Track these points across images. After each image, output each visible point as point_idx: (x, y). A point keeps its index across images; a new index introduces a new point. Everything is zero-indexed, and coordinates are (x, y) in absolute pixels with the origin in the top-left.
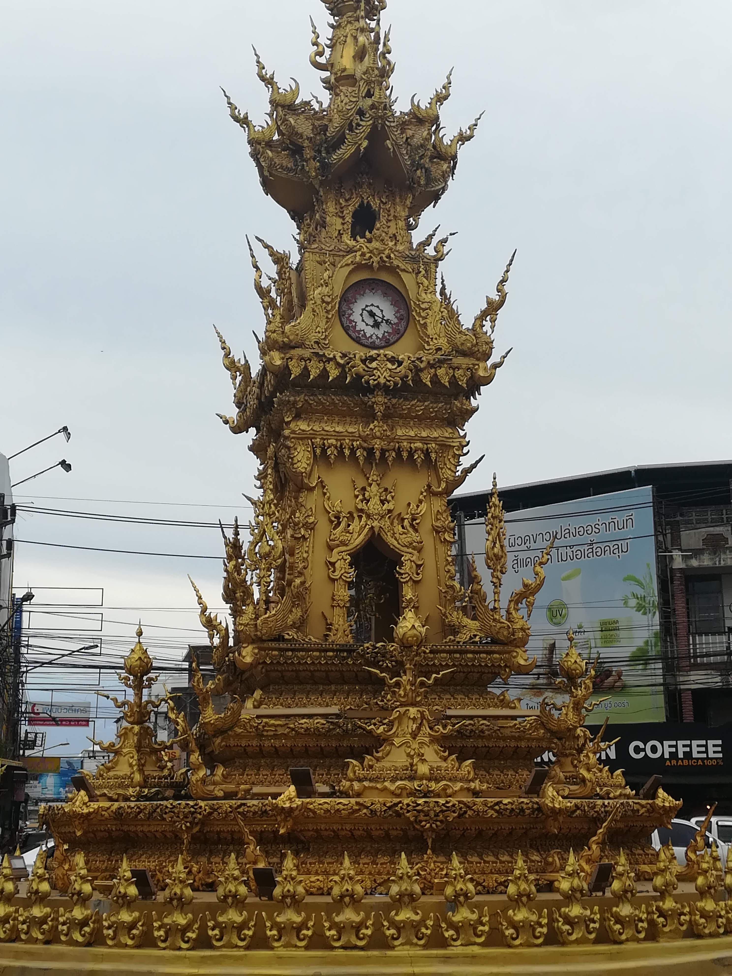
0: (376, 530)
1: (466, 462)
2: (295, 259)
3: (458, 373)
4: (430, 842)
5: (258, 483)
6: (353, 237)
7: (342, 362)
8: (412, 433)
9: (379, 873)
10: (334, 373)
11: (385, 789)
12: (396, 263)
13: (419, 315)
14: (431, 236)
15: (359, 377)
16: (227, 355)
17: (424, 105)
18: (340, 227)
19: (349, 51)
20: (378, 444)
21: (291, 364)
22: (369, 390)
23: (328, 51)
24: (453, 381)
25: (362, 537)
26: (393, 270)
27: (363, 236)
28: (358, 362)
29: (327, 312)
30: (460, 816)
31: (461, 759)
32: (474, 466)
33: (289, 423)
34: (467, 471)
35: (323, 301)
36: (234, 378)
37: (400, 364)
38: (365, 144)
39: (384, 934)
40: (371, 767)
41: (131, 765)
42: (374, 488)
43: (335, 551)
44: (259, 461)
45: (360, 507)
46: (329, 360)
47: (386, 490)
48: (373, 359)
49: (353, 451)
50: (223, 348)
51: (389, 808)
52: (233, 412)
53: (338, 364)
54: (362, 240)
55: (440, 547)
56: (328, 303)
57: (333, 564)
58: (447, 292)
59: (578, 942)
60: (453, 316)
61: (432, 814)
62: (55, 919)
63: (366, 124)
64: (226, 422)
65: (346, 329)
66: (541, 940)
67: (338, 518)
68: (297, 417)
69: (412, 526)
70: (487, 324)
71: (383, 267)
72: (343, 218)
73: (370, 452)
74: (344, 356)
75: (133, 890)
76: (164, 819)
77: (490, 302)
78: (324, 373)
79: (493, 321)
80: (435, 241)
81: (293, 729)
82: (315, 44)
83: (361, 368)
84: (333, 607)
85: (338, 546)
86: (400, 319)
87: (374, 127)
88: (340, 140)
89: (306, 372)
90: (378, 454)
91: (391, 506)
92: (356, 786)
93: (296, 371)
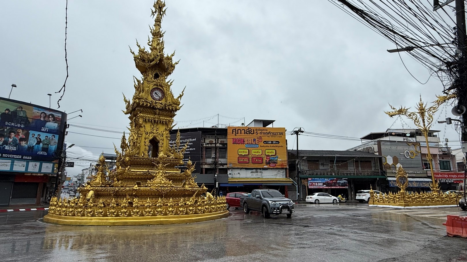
0: (155, 136)
1: (173, 124)
2: (142, 82)
3: (173, 107)
4: (164, 196)
5: (130, 125)
6: (154, 79)
7: (151, 103)
8: (163, 118)
9: (153, 202)
10: (149, 105)
11: (155, 186)
12: (163, 85)
13: (166, 96)
14: (169, 81)
15: (154, 106)
16: (125, 99)
17: (169, 56)
18: (151, 77)
19: (156, 43)
20: (156, 119)
21: (140, 102)
22: (156, 109)
23: (151, 43)
24: (172, 109)
25: (152, 137)
26: (162, 86)
27: (156, 79)
28: (154, 103)
29: (148, 93)
30: (170, 191)
31: (170, 181)
32: (175, 125)
33: (139, 114)
34: (173, 126)
35: (147, 91)
36: (126, 103)
37: (162, 104)
38: (158, 62)
39: (155, 213)
40: (152, 182)
41: (99, 180)
42: (155, 128)
43: (146, 139)
44: (130, 120)
45: (152, 131)
46: (148, 102)
47: (157, 128)
48: (157, 103)
49: (151, 120)
50: (124, 97)
51: (156, 189)
52: (125, 110)
53: (150, 103)
54: (156, 80)
55: (167, 140)
56: (148, 91)
57: (146, 142)
58: (172, 92)
59: (191, 214)
60: (173, 97)
61: (165, 191)
62: (84, 211)
63: (159, 57)
64: (124, 112)
65: (151, 97)
66: (184, 214)
67: (147, 133)
68: (140, 113)
69: (162, 136)
70: (179, 99)
71: (160, 86)
72: (152, 75)
73: (155, 121)
74: (151, 102)
75: (103, 205)
76: (108, 191)
77: (180, 95)
78: (147, 105)
79: (181, 98)
80: (170, 82)
81: (136, 174)
82: (149, 40)
83: (154, 104)
84: (145, 150)
85: (147, 139)
86: (162, 96)
87: (160, 59)
88: (153, 60)
89: (143, 104)
90: (156, 121)
91: (158, 132)
92: (149, 185)
93: (141, 104)
